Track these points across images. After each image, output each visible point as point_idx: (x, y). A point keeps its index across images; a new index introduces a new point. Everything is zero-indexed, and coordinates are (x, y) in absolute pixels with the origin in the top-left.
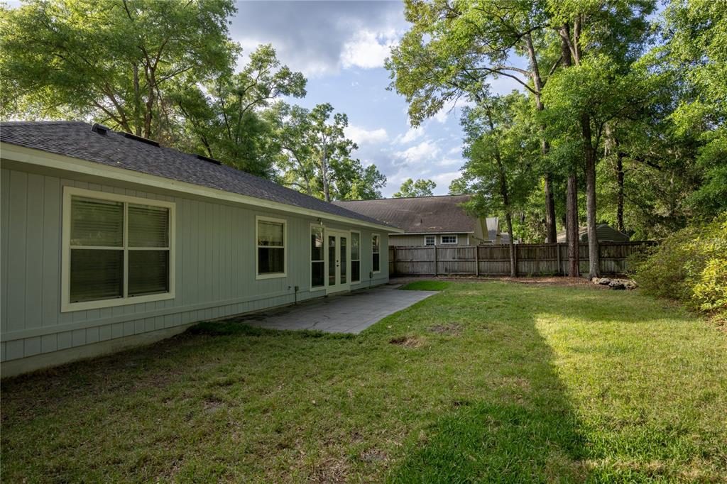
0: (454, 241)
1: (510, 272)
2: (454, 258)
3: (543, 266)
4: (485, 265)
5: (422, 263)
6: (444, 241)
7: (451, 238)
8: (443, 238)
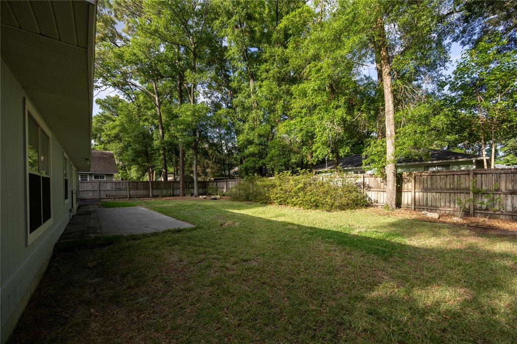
0: (103, 178)
1: (149, 195)
2: (112, 188)
3: (164, 192)
4: (133, 192)
5: (88, 192)
6: (95, 178)
7: (101, 176)
8: (95, 176)
